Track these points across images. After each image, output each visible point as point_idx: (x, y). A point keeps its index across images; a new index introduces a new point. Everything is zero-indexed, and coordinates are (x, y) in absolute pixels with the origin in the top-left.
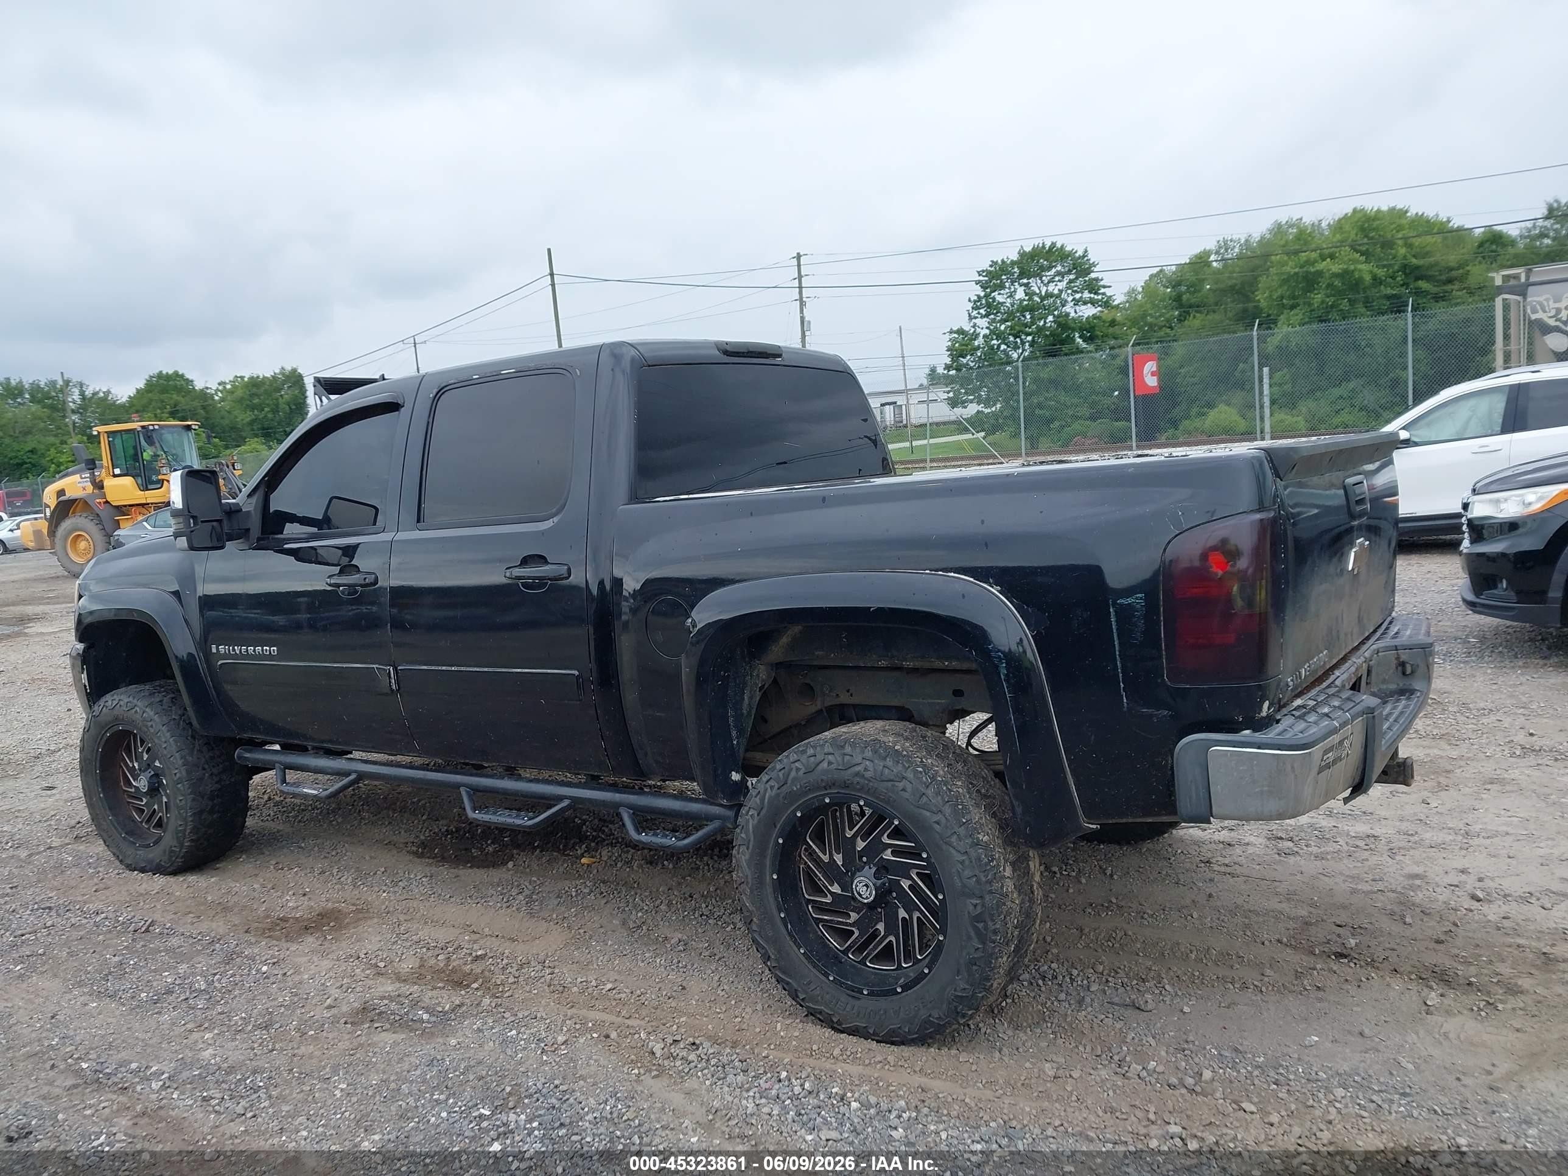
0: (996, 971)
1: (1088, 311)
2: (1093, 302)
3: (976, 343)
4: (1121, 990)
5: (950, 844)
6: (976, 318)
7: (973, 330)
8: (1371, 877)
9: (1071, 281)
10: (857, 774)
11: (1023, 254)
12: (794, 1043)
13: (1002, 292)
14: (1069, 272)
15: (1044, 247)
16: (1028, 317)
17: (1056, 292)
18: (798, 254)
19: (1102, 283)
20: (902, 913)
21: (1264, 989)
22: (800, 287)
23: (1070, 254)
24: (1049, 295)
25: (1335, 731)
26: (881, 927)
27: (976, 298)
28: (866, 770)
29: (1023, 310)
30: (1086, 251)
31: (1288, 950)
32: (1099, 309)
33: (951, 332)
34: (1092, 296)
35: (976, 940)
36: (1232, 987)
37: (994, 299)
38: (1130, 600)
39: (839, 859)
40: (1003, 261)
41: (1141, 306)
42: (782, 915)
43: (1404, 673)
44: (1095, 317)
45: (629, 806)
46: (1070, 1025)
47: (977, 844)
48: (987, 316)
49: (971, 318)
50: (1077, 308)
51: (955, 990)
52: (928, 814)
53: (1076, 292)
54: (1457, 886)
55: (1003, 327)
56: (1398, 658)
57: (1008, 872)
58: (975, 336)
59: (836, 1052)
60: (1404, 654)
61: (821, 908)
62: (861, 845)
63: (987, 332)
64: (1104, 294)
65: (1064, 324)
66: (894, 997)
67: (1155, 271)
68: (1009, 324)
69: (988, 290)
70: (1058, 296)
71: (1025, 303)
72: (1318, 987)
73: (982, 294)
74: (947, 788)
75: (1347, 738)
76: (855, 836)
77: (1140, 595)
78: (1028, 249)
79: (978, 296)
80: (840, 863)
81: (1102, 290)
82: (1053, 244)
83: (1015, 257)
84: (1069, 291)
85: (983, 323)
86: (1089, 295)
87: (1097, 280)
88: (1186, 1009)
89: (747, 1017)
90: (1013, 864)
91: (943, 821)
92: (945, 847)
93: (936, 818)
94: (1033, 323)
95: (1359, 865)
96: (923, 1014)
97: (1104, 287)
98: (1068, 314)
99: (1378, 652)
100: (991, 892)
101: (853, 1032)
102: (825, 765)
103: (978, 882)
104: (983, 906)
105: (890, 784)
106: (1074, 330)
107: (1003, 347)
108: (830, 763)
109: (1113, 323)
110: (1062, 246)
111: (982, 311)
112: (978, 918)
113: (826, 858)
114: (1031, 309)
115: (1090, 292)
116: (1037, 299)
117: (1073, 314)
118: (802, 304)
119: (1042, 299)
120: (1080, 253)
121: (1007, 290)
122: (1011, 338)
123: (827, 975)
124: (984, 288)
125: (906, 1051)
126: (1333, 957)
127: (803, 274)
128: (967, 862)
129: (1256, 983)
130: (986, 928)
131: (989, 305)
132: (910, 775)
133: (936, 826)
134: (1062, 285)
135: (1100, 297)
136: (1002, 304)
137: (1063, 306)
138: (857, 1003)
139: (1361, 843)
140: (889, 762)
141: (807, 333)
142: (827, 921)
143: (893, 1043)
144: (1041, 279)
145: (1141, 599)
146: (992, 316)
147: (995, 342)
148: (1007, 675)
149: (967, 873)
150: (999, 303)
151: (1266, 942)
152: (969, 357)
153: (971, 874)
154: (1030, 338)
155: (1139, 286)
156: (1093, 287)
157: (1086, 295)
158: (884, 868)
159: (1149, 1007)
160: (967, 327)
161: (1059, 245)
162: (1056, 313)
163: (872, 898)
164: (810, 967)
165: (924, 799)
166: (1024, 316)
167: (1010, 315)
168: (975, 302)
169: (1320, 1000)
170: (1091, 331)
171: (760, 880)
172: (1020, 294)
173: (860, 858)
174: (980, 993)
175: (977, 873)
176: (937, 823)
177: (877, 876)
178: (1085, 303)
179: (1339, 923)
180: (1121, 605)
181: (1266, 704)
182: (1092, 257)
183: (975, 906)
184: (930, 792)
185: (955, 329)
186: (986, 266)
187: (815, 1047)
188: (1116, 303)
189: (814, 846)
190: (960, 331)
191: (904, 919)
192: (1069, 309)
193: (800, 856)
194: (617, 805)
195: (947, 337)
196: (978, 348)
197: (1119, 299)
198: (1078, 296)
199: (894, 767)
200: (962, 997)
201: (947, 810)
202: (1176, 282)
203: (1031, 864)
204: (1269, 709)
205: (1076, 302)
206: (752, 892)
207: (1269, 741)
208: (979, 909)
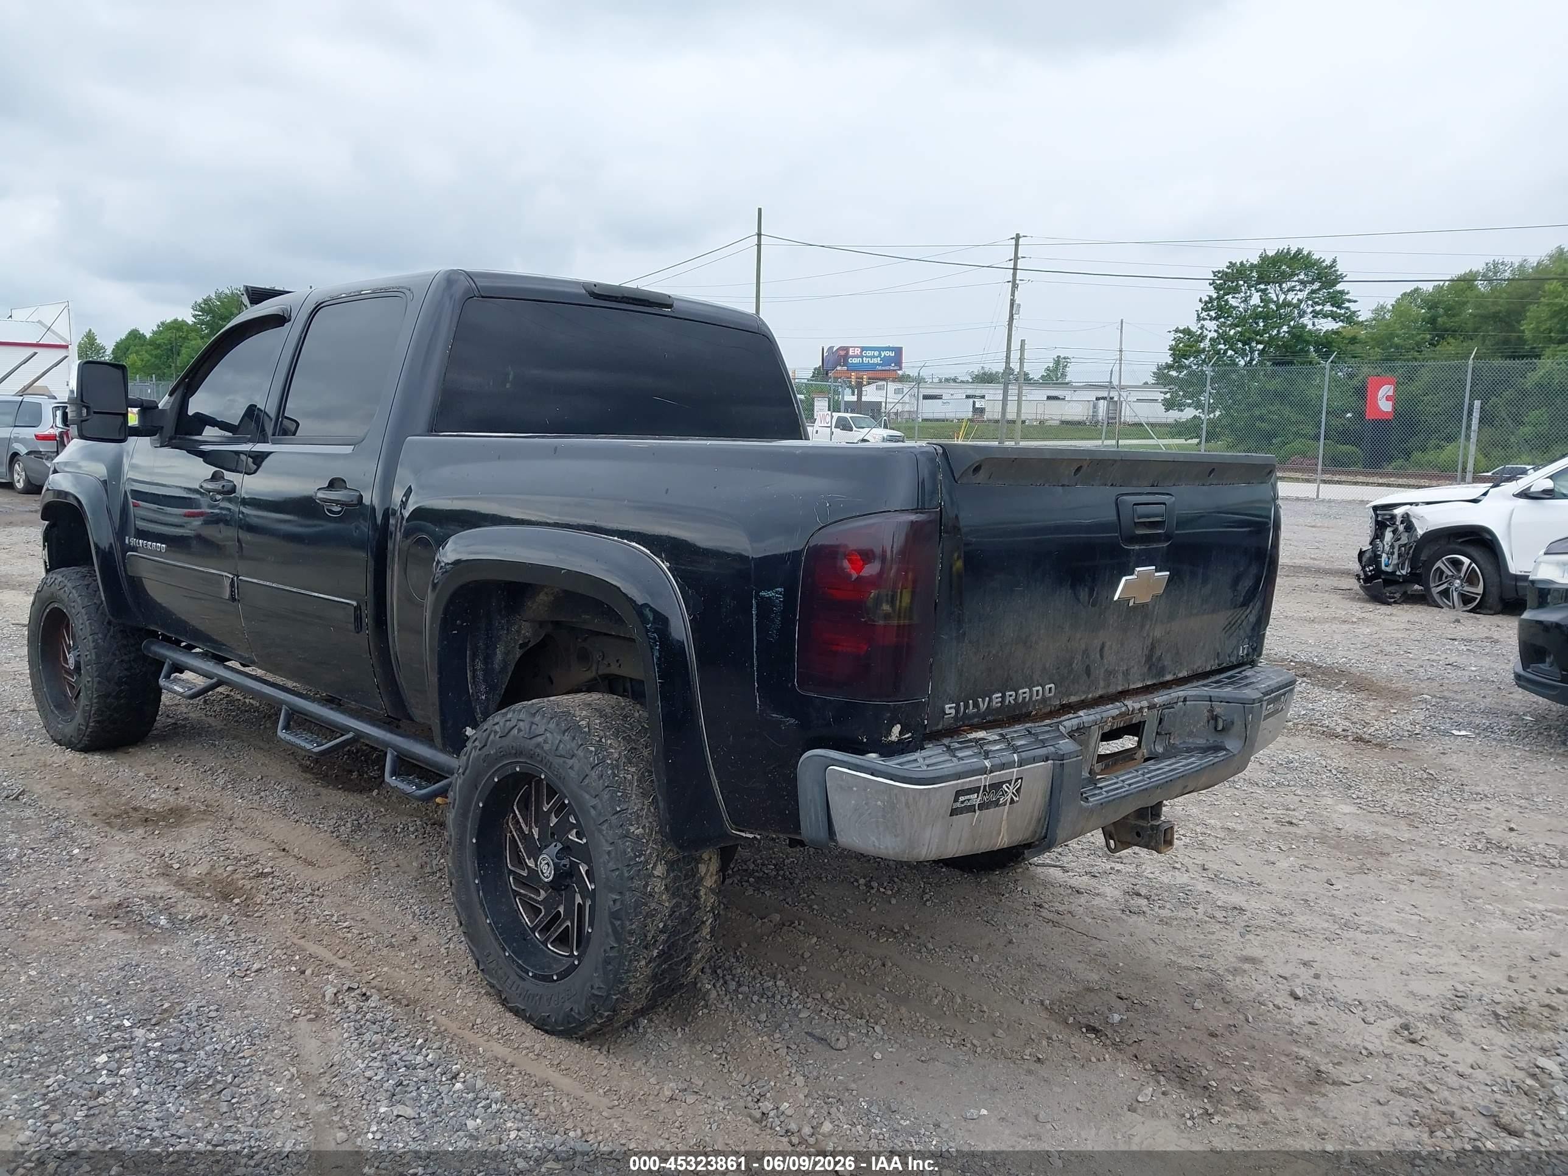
0: (630, 974)
1: (1327, 325)
2: (1334, 317)
3: (1202, 345)
4: (831, 1022)
5: (600, 831)
6: (1204, 319)
7: (1200, 331)
8: (1202, 952)
9: (1313, 292)
10: (538, 745)
11: (1264, 258)
12: (465, 1013)
13: (1236, 296)
14: (1312, 282)
15: (1288, 252)
16: (1261, 324)
17: (1295, 301)
18: (1018, 235)
19: (1347, 297)
20: (578, 900)
21: (979, 1050)
22: (1015, 269)
23: (1318, 262)
24: (1287, 304)
25: (984, 771)
26: (561, 909)
27: (1207, 299)
28: (545, 742)
29: (1257, 316)
30: (1334, 261)
31: (1044, 1015)
32: (1341, 324)
33: (1177, 331)
34: (1335, 309)
35: (612, 938)
36: (948, 1042)
37: (1227, 301)
38: (771, 594)
39: (535, 832)
40: (1242, 263)
41: (1387, 325)
42: (477, 882)
43: (1216, 728)
44: (1336, 332)
45: (395, 748)
46: (741, 1048)
47: (626, 836)
48: (1216, 319)
49: (1199, 319)
50: (1316, 320)
51: (592, 987)
52: (587, 797)
53: (1317, 303)
54: (1285, 978)
55: (1232, 332)
56: (1211, 710)
57: (660, 870)
58: (1202, 338)
59: (495, 1029)
60: (1219, 707)
61: (518, 879)
62: (554, 821)
63: (1215, 335)
64: (1348, 308)
65: (1299, 336)
66: (551, 984)
67: (1409, 288)
68: (1239, 329)
69: (1222, 292)
70: (1297, 306)
71: (1260, 309)
72: (1039, 1059)
73: (1215, 295)
74: (613, 773)
75: (1009, 782)
76: (550, 811)
77: (779, 589)
78: (1271, 253)
79: (1210, 297)
80: (536, 837)
81: (1347, 304)
82: (1299, 251)
83: (1255, 260)
84: (1310, 302)
85: (1212, 325)
86: (1331, 309)
87: (1342, 292)
88: (878, 1056)
89: (437, 978)
90: (671, 865)
91: (600, 806)
92: (596, 834)
93: (594, 802)
94: (1265, 331)
95: (1202, 936)
96: (567, 1006)
97: (1349, 301)
98: (1304, 326)
99: (1185, 700)
100: (630, 889)
101: (516, 1012)
102: (515, 731)
103: (621, 876)
104: (622, 903)
105: (562, 760)
106: (1308, 343)
107: (1230, 352)
108: (520, 730)
109: (1353, 340)
110: (1309, 253)
111: (1213, 313)
112: (615, 915)
113: (526, 830)
114: (1265, 318)
115: (1332, 305)
116: (1273, 306)
117: (1310, 326)
118: (1015, 286)
119: (1279, 307)
120: (1328, 262)
121: (1242, 294)
122: (1240, 345)
123: (504, 950)
124: (1217, 288)
125: (552, 1041)
126: (1084, 1030)
127: (1019, 255)
128: (613, 854)
129: (975, 1042)
130: (623, 927)
131: (1220, 308)
132: (580, 753)
133: (593, 812)
134: (1301, 295)
135: (1343, 311)
136: (1235, 308)
137: (1301, 317)
138: (522, 984)
139: (1220, 915)
140: (567, 737)
141: (1015, 316)
142: (525, 895)
143: (547, 1032)
144: (1280, 286)
145: (780, 594)
146: (1223, 320)
147: (1222, 346)
148: (659, 659)
149: (611, 865)
150: (1231, 306)
151: (1026, 1002)
152: (1192, 359)
153: (614, 867)
154: (1260, 347)
155: (1389, 303)
156: (1337, 300)
157: (1328, 308)
158: (568, 849)
159: (839, 1045)
160: (1194, 328)
161: (1305, 253)
162: (1292, 323)
163: (551, 878)
164: (492, 938)
165: (586, 781)
166: (1257, 324)
167: (1241, 321)
168: (1206, 303)
169: (1029, 1072)
170: (1326, 344)
171: (461, 842)
172: (1256, 299)
173: (553, 834)
174: (615, 995)
175: (620, 866)
176: (594, 807)
177: (560, 855)
178: (1325, 316)
179: (1124, 995)
180: (763, 597)
181: (897, 729)
182: (1341, 268)
183: (615, 901)
184: (594, 774)
185: (1181, 328)
186: (1223, 266)
187: (479, 1021)
188: (1360, 319)
189: (519, 816)
190: (1187, 332)
191: (579, 904)
192: (1306, 320)
193: (508, 824)
194: (388, 745)
195: (1172, 335)
196: (1204, 350)
197: (1364, 315)
198: (1318, 308)
199: (568, 743)
200: (597, 996)
201: (606, 796)
202: (1432, 302)
203: (702, 868)
204: (901, 733)
205: (1316, 314)
206: (453, 853)
207: (890, 770)
208: (618, 906)
